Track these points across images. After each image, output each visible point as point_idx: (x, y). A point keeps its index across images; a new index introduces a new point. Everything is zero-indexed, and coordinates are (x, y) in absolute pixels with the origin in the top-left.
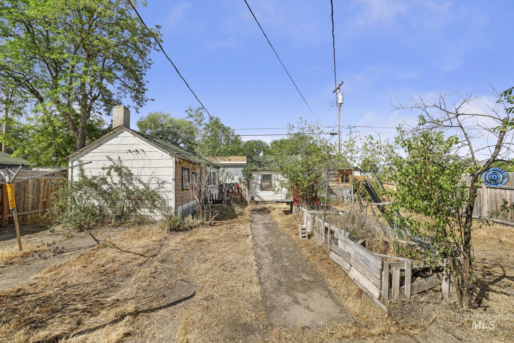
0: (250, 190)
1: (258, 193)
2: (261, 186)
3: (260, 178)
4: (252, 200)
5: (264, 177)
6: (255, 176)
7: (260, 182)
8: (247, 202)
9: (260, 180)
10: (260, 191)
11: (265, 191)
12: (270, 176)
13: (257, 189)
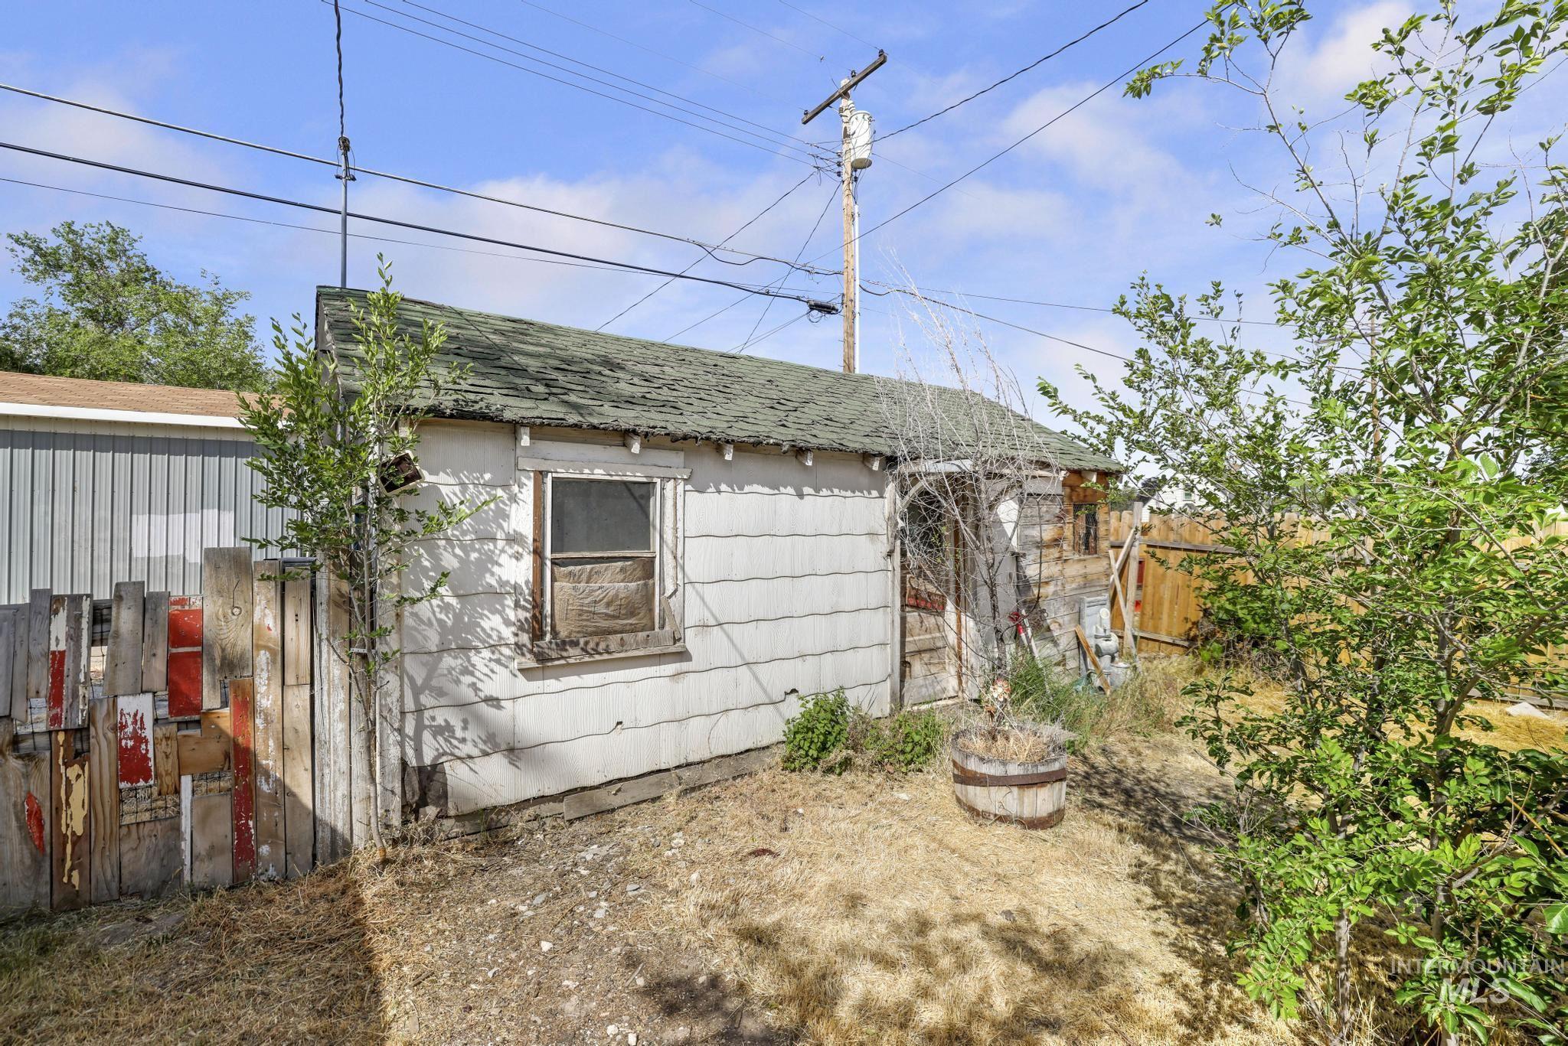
0: (390, 680)
1: (493, 701)
2: (538, 619)
3: (521, 518)
4: (411, 810)
5: (570, 504)
6: (450, 492)
7: (517, 570)
8: (340, 848)
9: (514, 539)
10: (523, 684)
11: (580, 668)
12: (639, 495)
13: (480, 660)
